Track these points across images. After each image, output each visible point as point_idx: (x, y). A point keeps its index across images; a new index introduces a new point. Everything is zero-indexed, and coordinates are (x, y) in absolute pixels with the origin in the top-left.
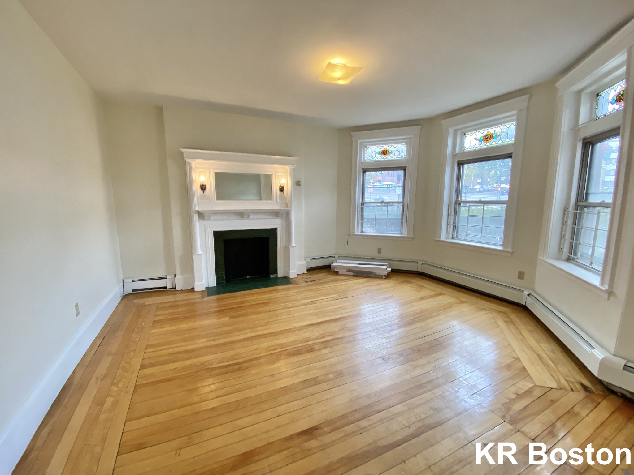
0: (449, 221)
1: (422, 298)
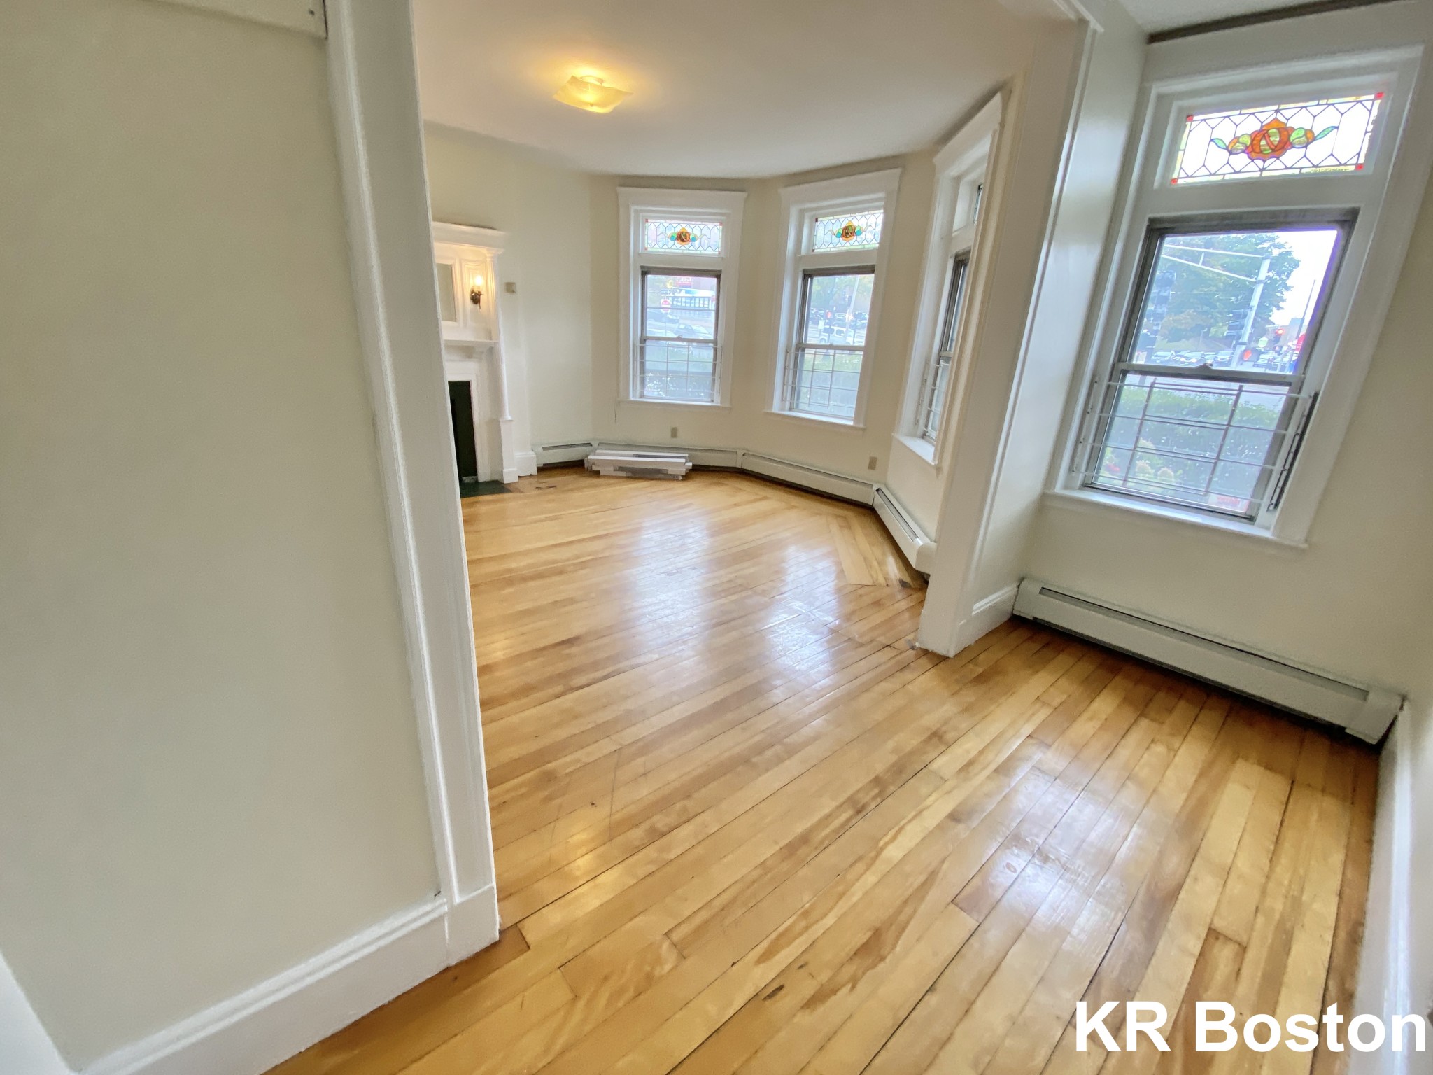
0: (786, 379)
1: (735, 505)
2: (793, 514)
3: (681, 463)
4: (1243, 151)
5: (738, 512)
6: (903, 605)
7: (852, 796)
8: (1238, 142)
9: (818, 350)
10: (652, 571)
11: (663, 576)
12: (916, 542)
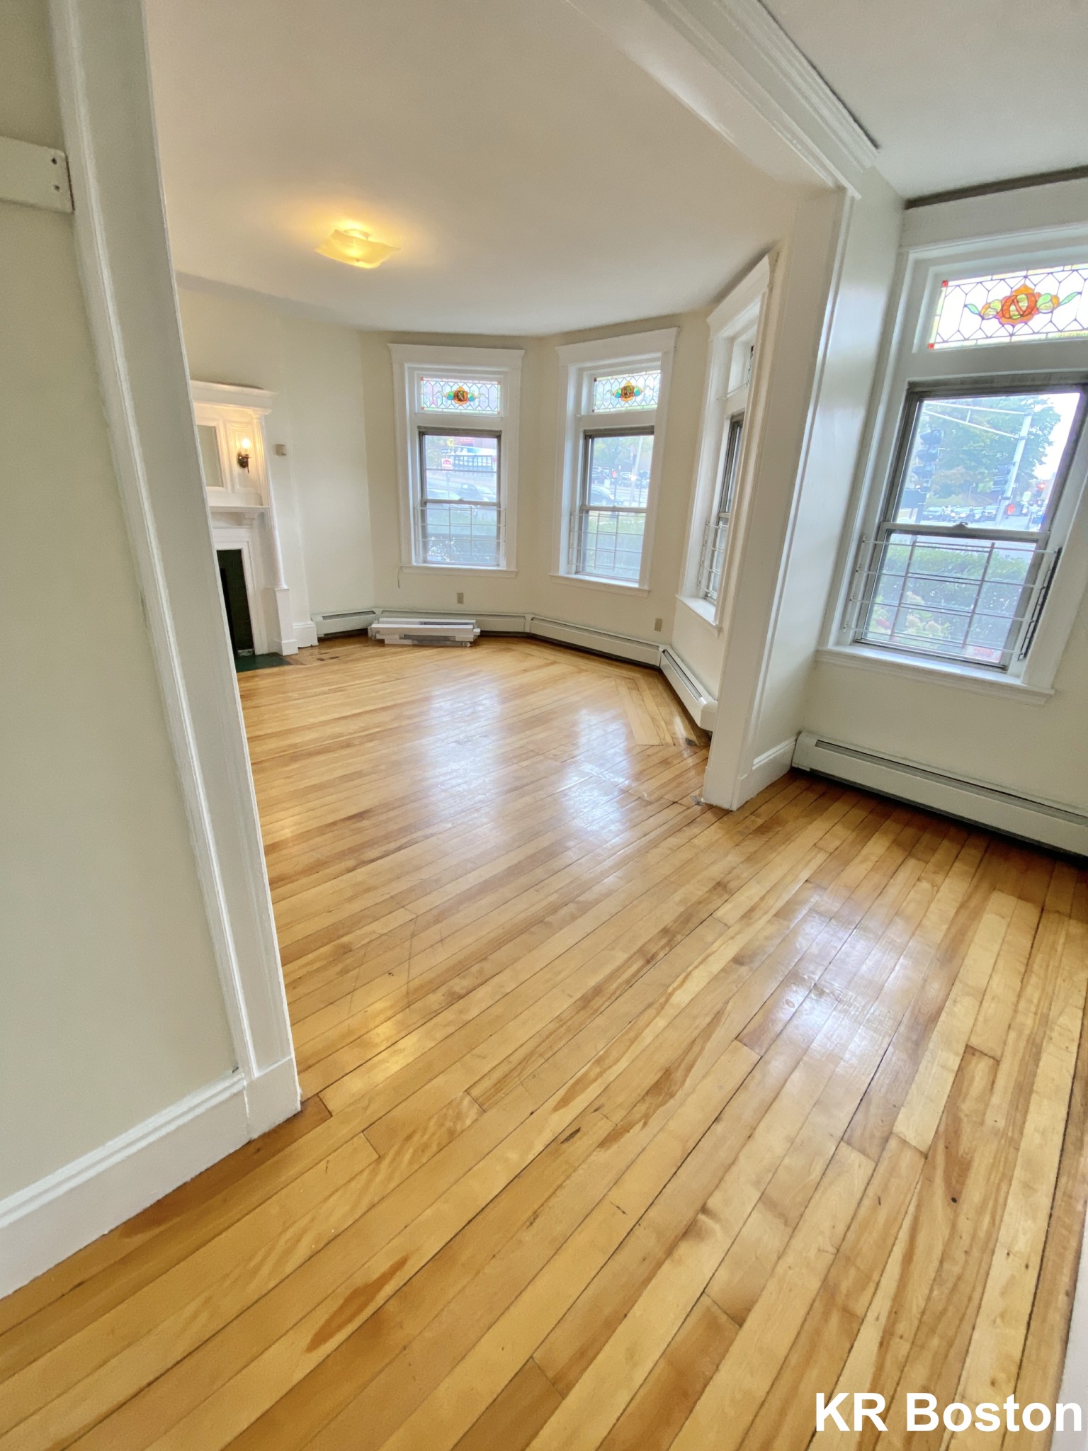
0: (571, 542)
1: (525, 671)
2: (583, 678)
3: (469, 630)
4: (995, 317)
5: (527, 678)
6: (690, 762)
7: (641, 948)
8: (989, 307)
9: (602, 512)
10: (443, 740)
11: (455, 744)
12: (701, 701)
